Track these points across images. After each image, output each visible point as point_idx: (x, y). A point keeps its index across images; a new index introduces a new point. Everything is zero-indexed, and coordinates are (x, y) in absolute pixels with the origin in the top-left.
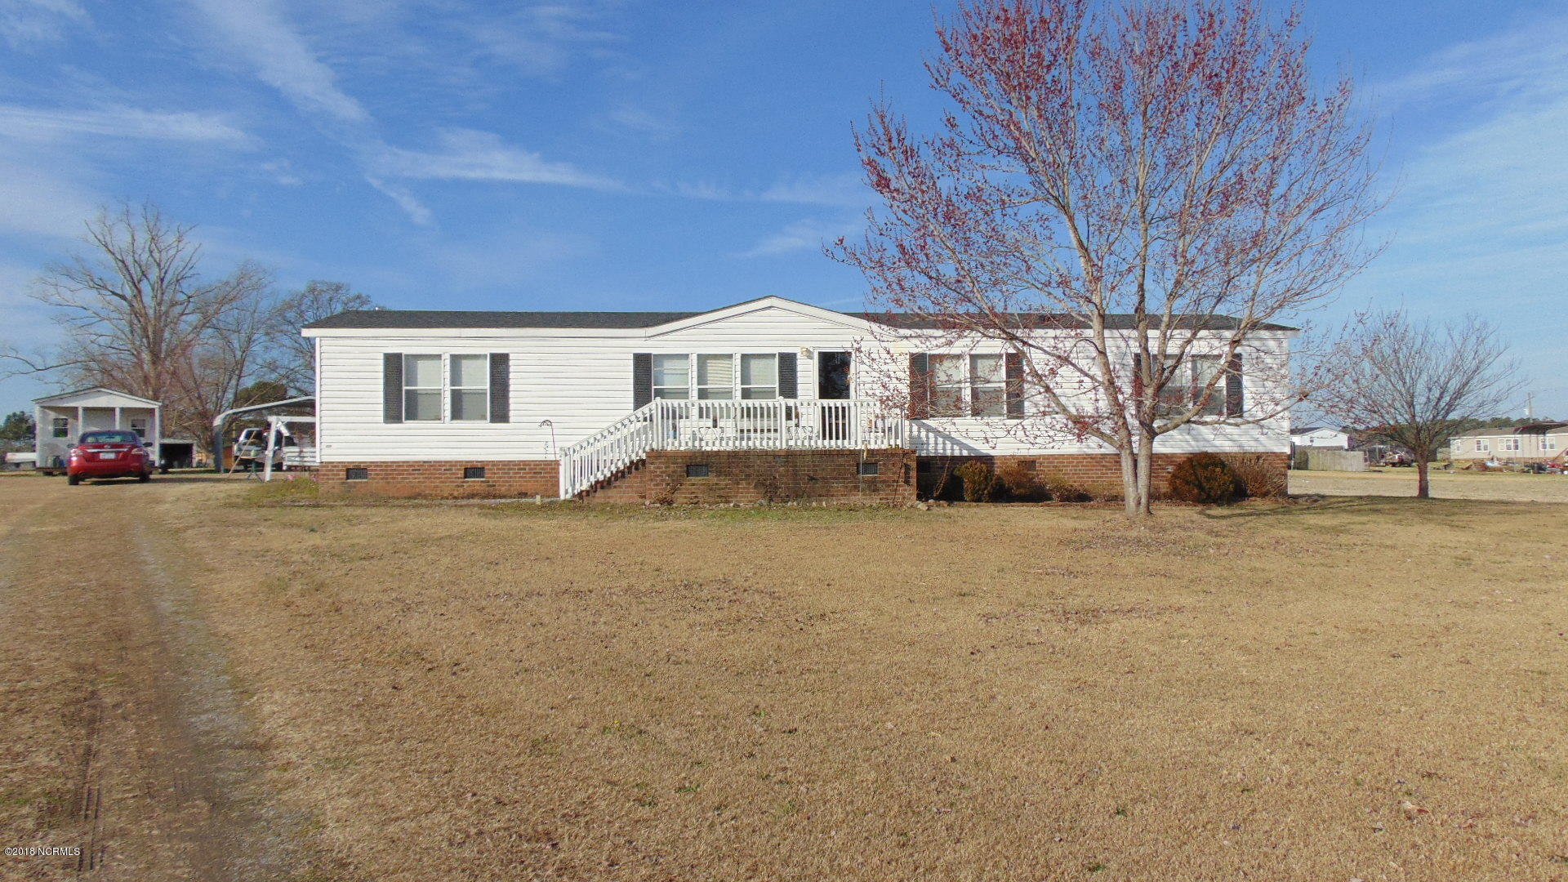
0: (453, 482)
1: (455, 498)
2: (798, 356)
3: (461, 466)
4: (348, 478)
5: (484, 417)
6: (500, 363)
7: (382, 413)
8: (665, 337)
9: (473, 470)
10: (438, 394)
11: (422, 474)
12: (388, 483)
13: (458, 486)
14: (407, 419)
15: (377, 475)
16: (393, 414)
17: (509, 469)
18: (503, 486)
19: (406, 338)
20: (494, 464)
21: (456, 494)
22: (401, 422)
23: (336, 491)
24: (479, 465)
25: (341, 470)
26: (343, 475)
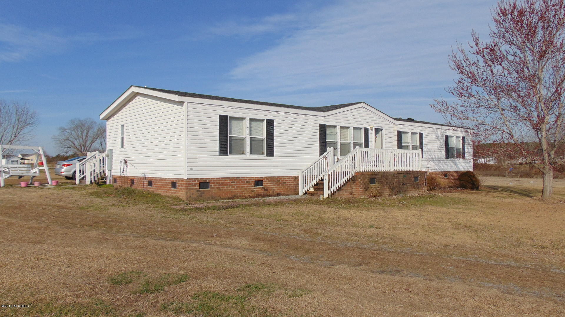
0: (250, 189)
1: (251, 197)
2: (369, 129)
3: (253, 179)
4: (200, 189)
5: (262, 153)
6: (270, 123)
7: (218, 150)
8: (331, 117)
9: (258, 182)
10: (243, 139)
11: (236, 185)
12: (220, 190)
13: (252, 191)
14: (230, 153)
15: (215, 185)
16: (224, 150)
17: (273, 181)
18: (271, 190)
19: (229, 107)
20: (267, 178)
21: (251, 195)
22: (228, 155)
23: (194, 196)
24: (261, 179)
25: (196, 184)
26: (197, 186)
